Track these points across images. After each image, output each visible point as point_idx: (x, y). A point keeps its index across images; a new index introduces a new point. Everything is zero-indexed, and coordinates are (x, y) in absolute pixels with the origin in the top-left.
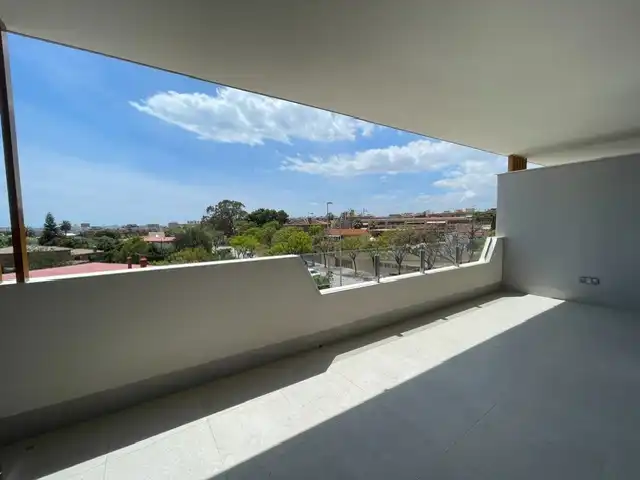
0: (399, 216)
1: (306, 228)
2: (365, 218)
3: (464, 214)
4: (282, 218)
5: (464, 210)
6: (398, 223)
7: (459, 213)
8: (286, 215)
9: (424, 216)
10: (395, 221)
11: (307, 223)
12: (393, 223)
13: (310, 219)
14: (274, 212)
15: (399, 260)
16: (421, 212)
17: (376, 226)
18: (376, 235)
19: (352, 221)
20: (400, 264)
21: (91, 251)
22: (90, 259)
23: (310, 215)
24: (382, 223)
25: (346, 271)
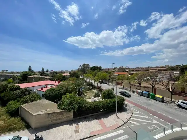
0: (139, 68)
1: (107, 72)
2: (127, 69)
3: (165, 67)
4: (100, 68)
5: (165, 66)
6: (139, 70)
7: (163, 67)
8: (101, 68)
9: (148, 68)
10: (138, 70)
11: (107, 70)
12: (137, 70)
13: (108, 69)
14: (98, 67)
15: (140, 84)
16: (147, 67)
17: (131, 71)
18: (131, 74)
19: (123, 70)
20: (140, 85)
21: (50, 77)
22: (50, 79)
23: (108, 68)
24: (133, 70)
25: (120, 86)
